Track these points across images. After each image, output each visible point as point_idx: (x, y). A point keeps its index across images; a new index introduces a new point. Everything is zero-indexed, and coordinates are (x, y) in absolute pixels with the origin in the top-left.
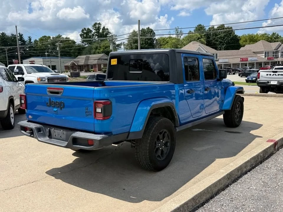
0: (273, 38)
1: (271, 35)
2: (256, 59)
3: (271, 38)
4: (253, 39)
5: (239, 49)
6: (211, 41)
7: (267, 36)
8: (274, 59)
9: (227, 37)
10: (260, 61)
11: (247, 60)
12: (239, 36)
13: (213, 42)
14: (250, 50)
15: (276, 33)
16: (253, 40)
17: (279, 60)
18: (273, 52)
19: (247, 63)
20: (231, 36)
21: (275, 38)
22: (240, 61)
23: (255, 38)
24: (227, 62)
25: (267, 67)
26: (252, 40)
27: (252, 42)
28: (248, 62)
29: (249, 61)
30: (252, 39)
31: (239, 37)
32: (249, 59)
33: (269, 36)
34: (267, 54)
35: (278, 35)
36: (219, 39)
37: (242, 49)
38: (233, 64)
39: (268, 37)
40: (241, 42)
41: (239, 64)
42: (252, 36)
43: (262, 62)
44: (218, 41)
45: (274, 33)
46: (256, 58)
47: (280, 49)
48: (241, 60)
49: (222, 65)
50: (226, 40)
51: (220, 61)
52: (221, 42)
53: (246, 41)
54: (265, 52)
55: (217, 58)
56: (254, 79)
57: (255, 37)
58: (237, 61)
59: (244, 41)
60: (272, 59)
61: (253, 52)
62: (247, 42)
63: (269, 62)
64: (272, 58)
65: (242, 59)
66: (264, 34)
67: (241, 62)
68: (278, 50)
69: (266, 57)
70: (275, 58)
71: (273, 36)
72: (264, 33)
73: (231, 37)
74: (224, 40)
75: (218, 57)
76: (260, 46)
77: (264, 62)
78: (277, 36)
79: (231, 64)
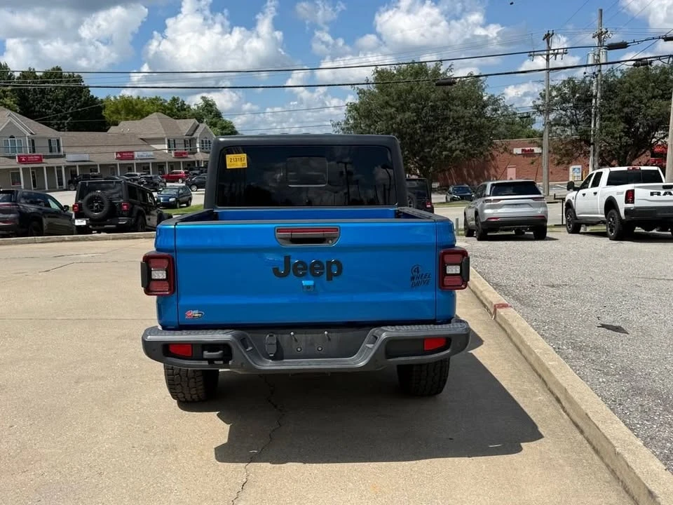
0: (175, 110)
1: (169, 101)
2: (152, 156)
3: (171, 109)
4: (133, 107)
5: (106, 131)
6: (31, 107)
7: (162, 104)
8: (189, 156)
9: (73, 99)
10: (160, 159)
11: (132, 158)
12: (99, 99)
13: (37, 109)
14: (134, 135)
15: (178, 99)
16: (134, 110)
17: (200, 159)
18: (185, 141)
19: (133, 164)
20: (81, 97)
21: (178, 110)
22: (117, 158)
23: (137, 107)
24: (88, 159)
25: (176, 173)
26: (132, 111)
27: (131, 116)
28: (134, 162)
29: (137, 159)
30: (131, 107)
31: (102, 101)
32: (136, 155)
33: (166, 104)
34: (172, 144)
35: (183, 104)
36: (53, 103)
37: (113, 129)
38: (100, 165)
39: (165, 106)
40: (106, 113)
41: (116, 165)
42: (131, 102)
43: (165, 163)
44: (50, 109)
45: (176, 97)
46: (151, 153)
47: (197, 135)
48: (119, 156)
49: (75, 166)
50: (70, 107)
51: (70, 157)
52: (57, 111)
53: (117, 112)
54: (169, 141)
55: (59, 150)
56: (171, 200)
57: (137, 105)
58: (110, 158)
59: (113, 112)
60: (184, 156)
61: (142, 139)
62: (119, 114)
63: (179, 162)
64: (185, 153)
65: (120, 153)
66: (154, 99)
67: (118, 162)
68: (194, 136)
69: (173, 152)
70: (189, 154)
71: (174, 105)
72: (154, 97)
73: (83, 99)
74: (66, 106)
75: (62, 149)
76: (154, 125)
77: (169, 163)
78: (182, 106)
79: (97, 165)
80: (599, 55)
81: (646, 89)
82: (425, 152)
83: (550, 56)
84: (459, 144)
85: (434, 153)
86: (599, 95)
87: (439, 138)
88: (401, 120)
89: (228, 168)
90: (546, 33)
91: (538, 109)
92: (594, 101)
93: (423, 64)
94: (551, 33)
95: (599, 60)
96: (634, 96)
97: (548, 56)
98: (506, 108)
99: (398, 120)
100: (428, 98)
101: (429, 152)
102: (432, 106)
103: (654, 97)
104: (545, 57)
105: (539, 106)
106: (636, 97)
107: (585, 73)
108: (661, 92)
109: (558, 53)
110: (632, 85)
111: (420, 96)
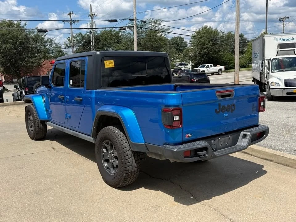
80: (92, 24)
81: (112, 40)
82: (19, 64)
83: (72, 23)
84: (36, 60)
85: (24, 65)
86: (93, 41)
87: (25, 57)
88: (5, 48)
89: (106, 67)
90: (70, 12)
91: (67, 46)
92: (92, 43)
93: (12, 21)
94: (72, 13)
95: (92, 26)
96: (107, 42)
97: (71, 22)
98: (56, 44)
99: (3, 48)
100: (17, 38)
101: (21, 64)
102: (20, 42)
103: (114, 43)
104: (70, 23)
105: (68, 44)
106: (108, 42)
107: (87, 31)
108: (117, 41)
109: (75, 22)
110: (106, 37)
111: (14, 37)
